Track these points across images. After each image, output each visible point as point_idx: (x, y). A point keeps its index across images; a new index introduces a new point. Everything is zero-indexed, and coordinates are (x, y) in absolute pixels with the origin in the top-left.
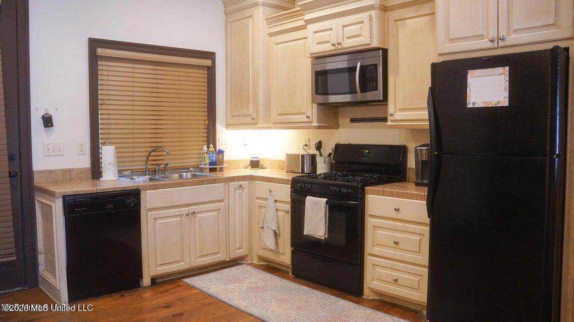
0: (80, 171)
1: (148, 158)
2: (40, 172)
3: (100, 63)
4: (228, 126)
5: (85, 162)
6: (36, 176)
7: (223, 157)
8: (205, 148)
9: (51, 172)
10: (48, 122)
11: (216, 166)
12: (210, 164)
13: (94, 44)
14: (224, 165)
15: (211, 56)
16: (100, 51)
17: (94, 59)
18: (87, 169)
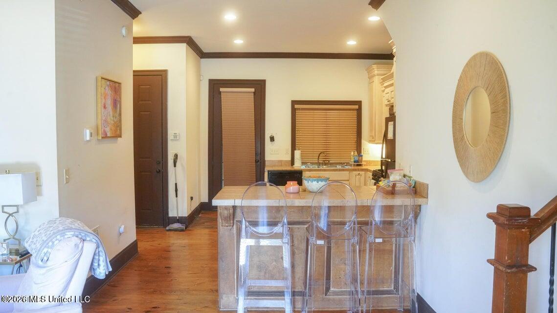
0: (286, 161)
1: (319, 157)
2: (268, 161)
3: (297, 111)
4: (370, 141)
5: (289, 158)
6: (266, 163)
7: (362, 158)
8: (352, 153)
9: (272, 161)
10: (272, 139)
11: (358, 163)
12: (355, 162)
13: (294, 103)
14: (363, 163)
15: (359, 103)
16: (296, 106)
17: (294, 111)
18: (289, 161)
